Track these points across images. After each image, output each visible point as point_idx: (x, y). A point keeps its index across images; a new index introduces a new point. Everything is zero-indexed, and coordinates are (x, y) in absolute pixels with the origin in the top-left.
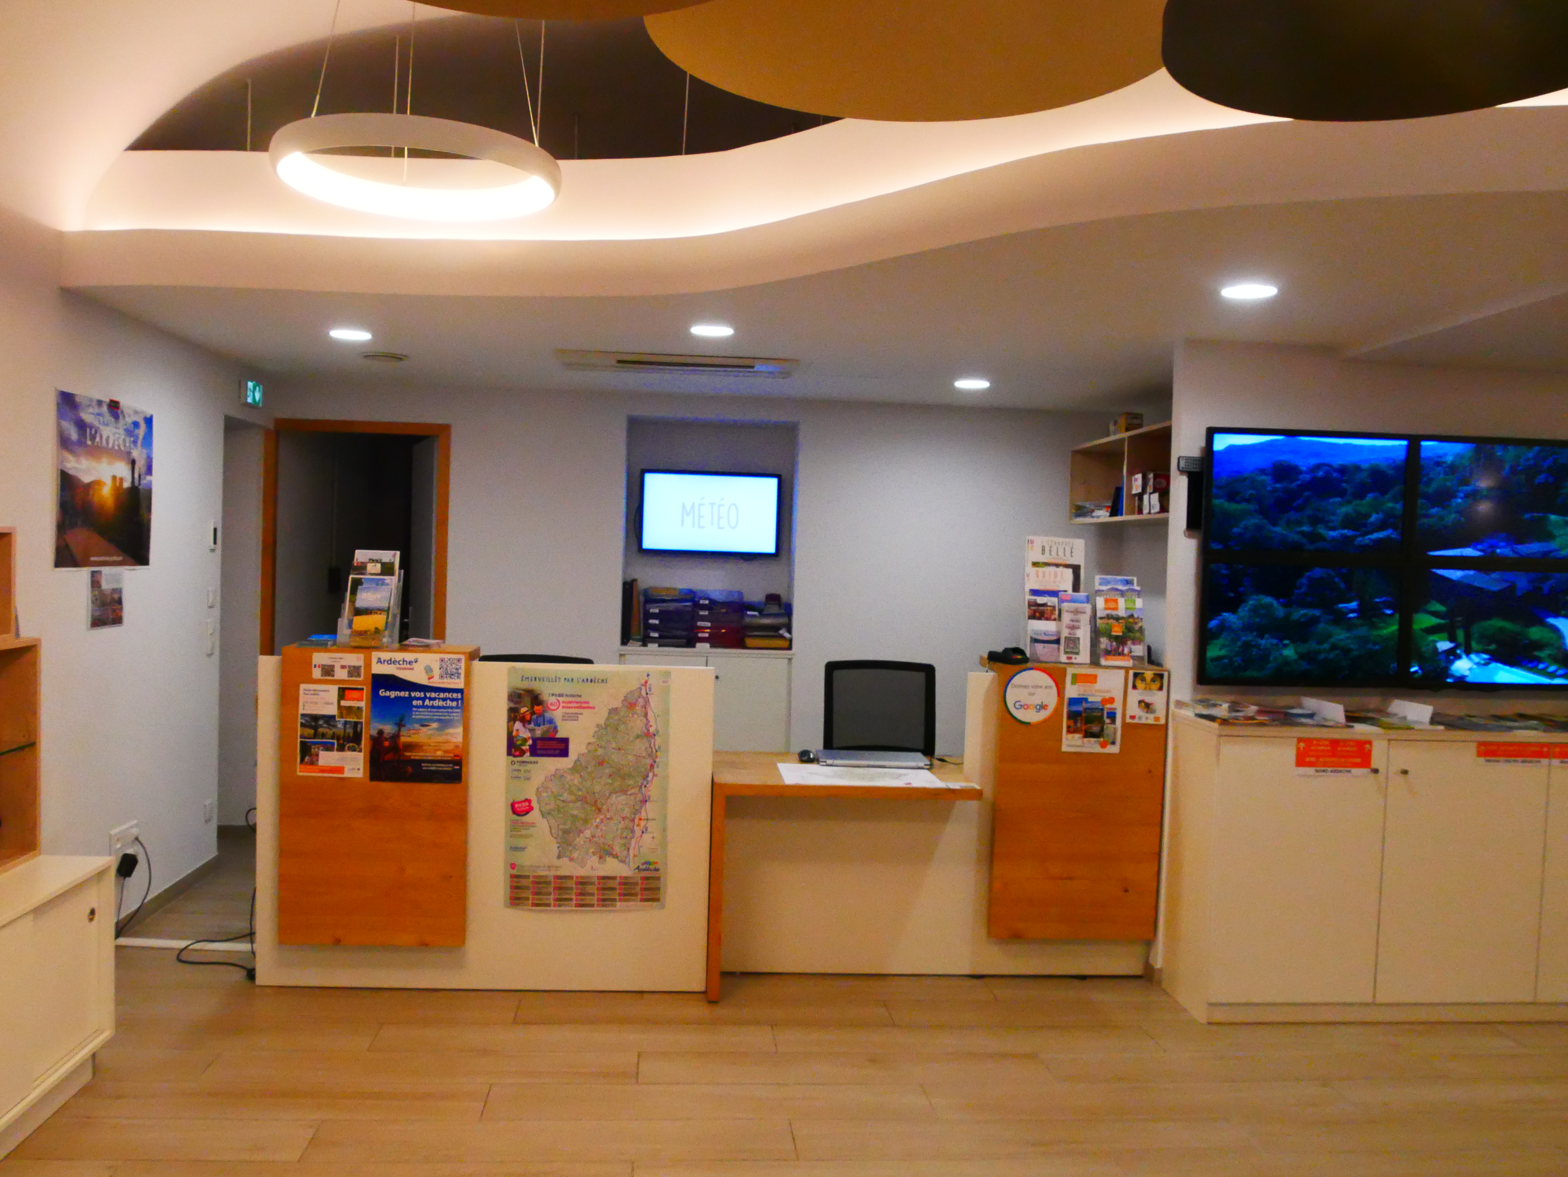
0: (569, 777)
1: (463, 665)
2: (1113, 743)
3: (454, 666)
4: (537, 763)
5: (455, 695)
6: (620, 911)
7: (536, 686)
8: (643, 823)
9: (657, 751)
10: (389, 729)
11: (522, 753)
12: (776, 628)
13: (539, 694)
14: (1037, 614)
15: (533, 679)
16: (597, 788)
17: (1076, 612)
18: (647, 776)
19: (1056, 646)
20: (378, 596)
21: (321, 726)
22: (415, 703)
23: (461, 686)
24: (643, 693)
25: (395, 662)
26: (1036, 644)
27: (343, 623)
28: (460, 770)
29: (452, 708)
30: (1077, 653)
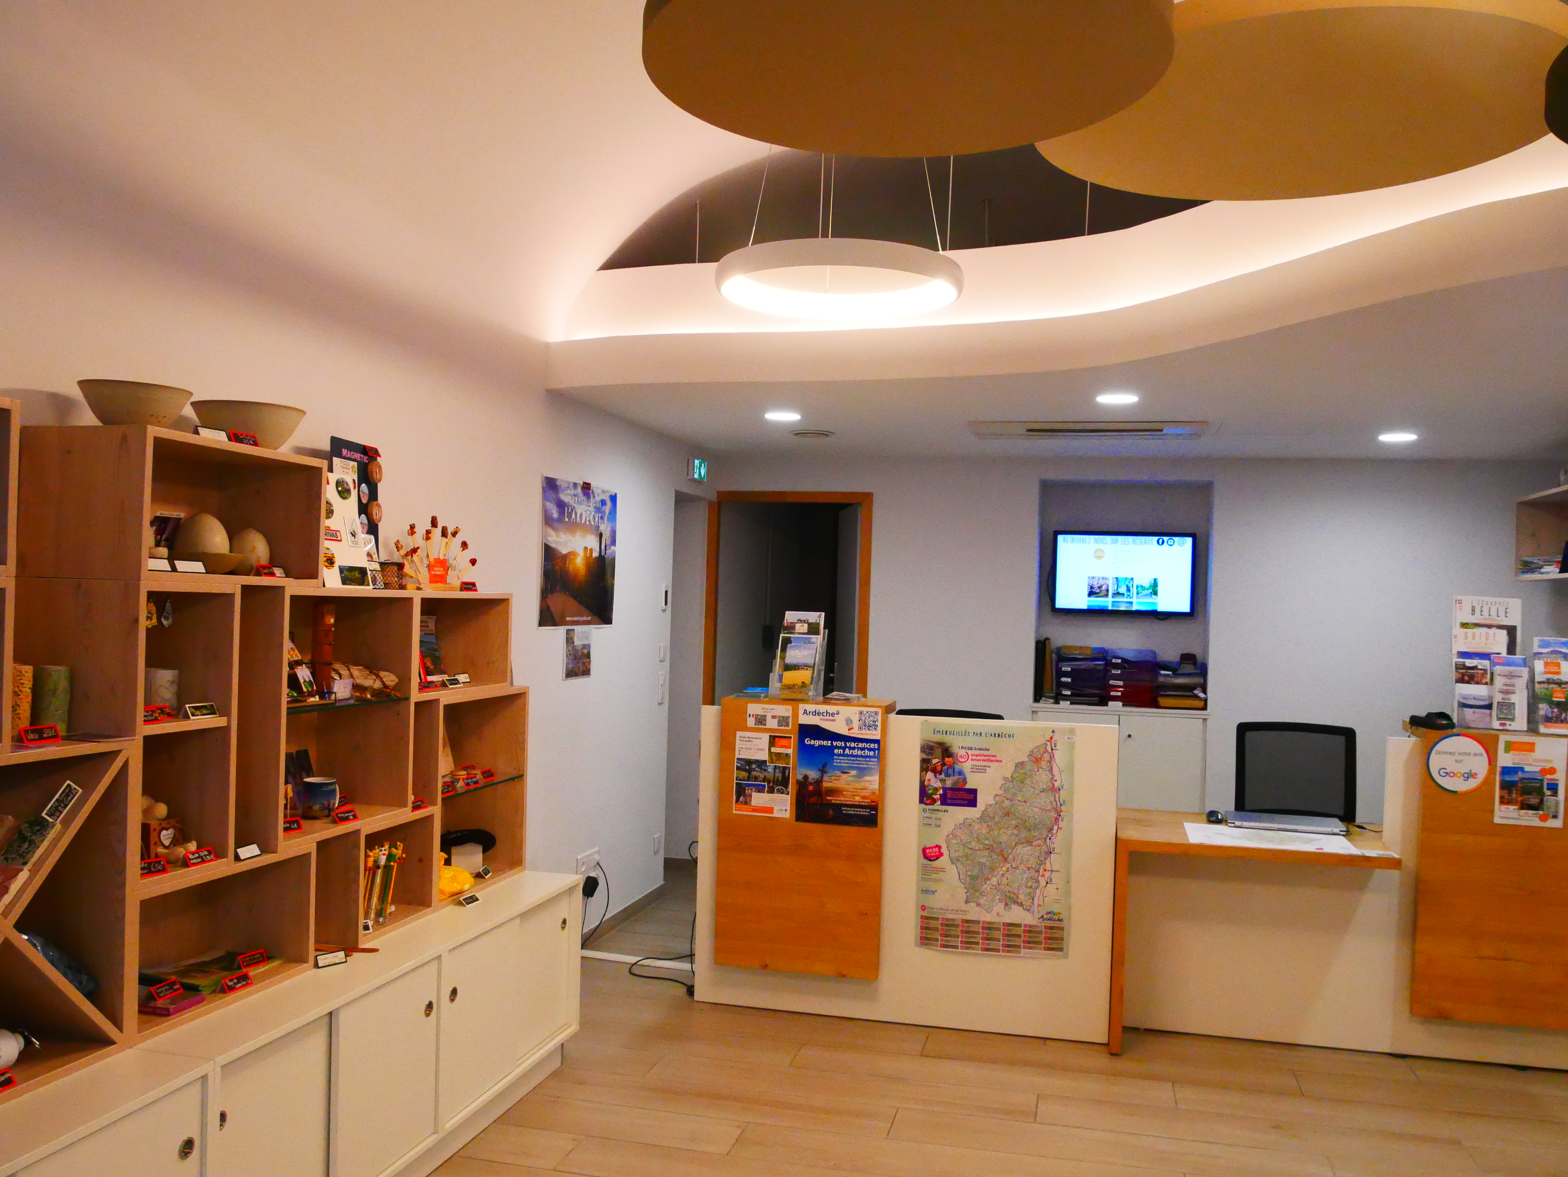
0: (977, 827)
1: (879, 717)
2: (1555, 817)
3: (872, 718)
4: (947, 811)
5: (872, 746)
6: (1024, 957)
7: (947, 739)
8: (1047, 874)
9: (1061, 805)
10: (813, 775)
11: (934, 802)
12: (1191, 688)
13: (950, 747)
14: (1466, 678)
15: (944, 732)
16: (1004, 838)
17: (1511, 676)
18: (1052, 829)
19: (1487, 711)
20: (805, 653)
21: (754, 770)
22: (836, 751)
23: (878, 737)
24: (1049, 749)
25: (819, 714)
26: (1465, 709)
27: (774, 677)
28: (877, 814)
29: (870, 757)
30: (1512, 720)
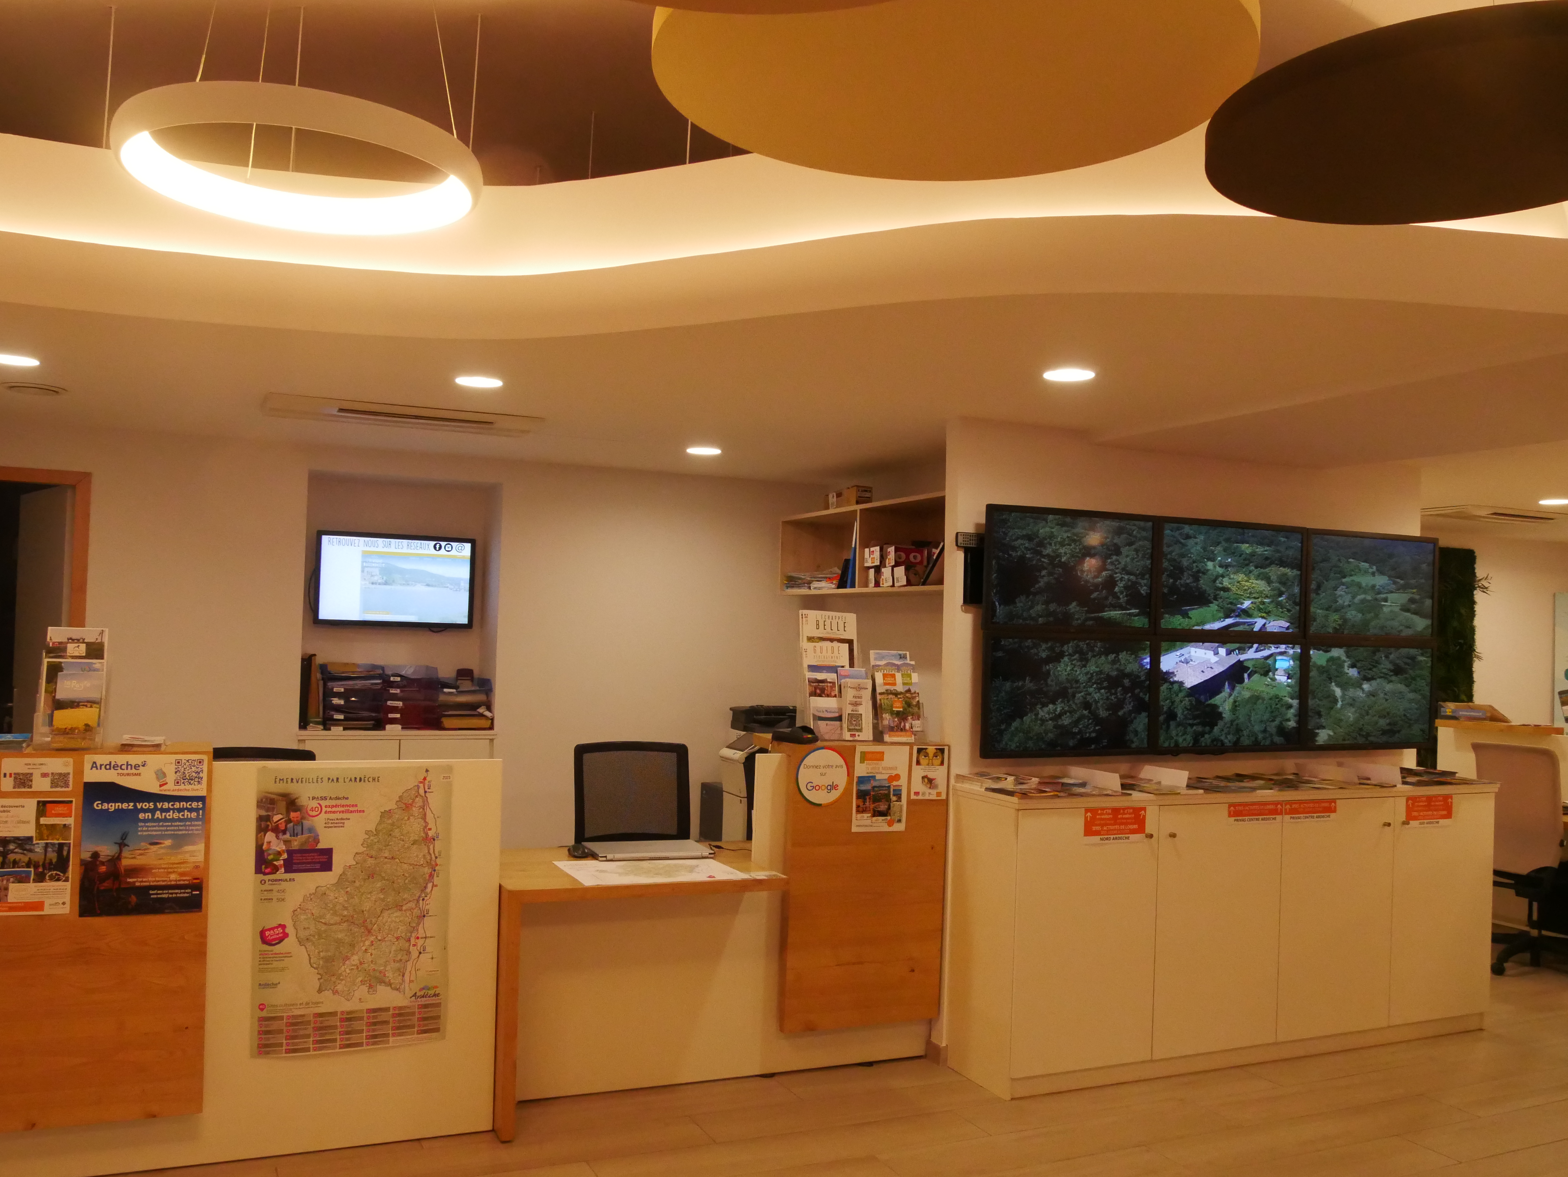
0: (332, 895)
1: (205, 767)
2: (899, 821)
3: (194, 769)
4: (294, 880)
5: (194, 805)
6: (393, 1047)
7: (292, 788)
8: (420, 942)
9: (436, 858)
10: (107, 850)
11: (276, 869)
12: (474, 706)
13: (297, 798)
14: (818, 691)
15: (289, 781)
16: (367, 906)
17: (859, 688)
18: (426, 887)
19: (838, 723)
20: (87, 683)
21: (12, 852)
22: (141, 816)
23: (203, 793)
24: (422, 791)
25: (115, 767)
26: (820, 722)
27: (40, 717)
28: (201, 895)
29: (191, 820)
30: (860, 730)
